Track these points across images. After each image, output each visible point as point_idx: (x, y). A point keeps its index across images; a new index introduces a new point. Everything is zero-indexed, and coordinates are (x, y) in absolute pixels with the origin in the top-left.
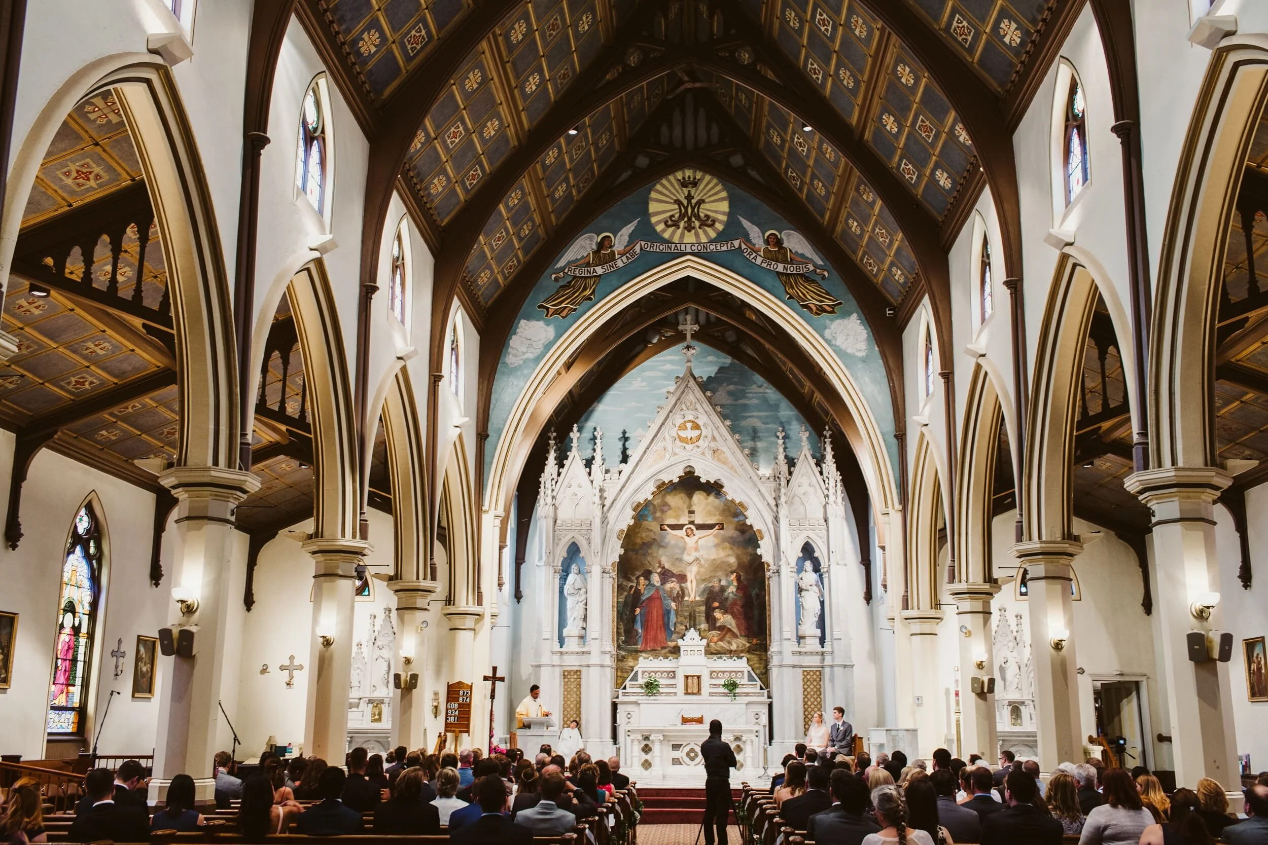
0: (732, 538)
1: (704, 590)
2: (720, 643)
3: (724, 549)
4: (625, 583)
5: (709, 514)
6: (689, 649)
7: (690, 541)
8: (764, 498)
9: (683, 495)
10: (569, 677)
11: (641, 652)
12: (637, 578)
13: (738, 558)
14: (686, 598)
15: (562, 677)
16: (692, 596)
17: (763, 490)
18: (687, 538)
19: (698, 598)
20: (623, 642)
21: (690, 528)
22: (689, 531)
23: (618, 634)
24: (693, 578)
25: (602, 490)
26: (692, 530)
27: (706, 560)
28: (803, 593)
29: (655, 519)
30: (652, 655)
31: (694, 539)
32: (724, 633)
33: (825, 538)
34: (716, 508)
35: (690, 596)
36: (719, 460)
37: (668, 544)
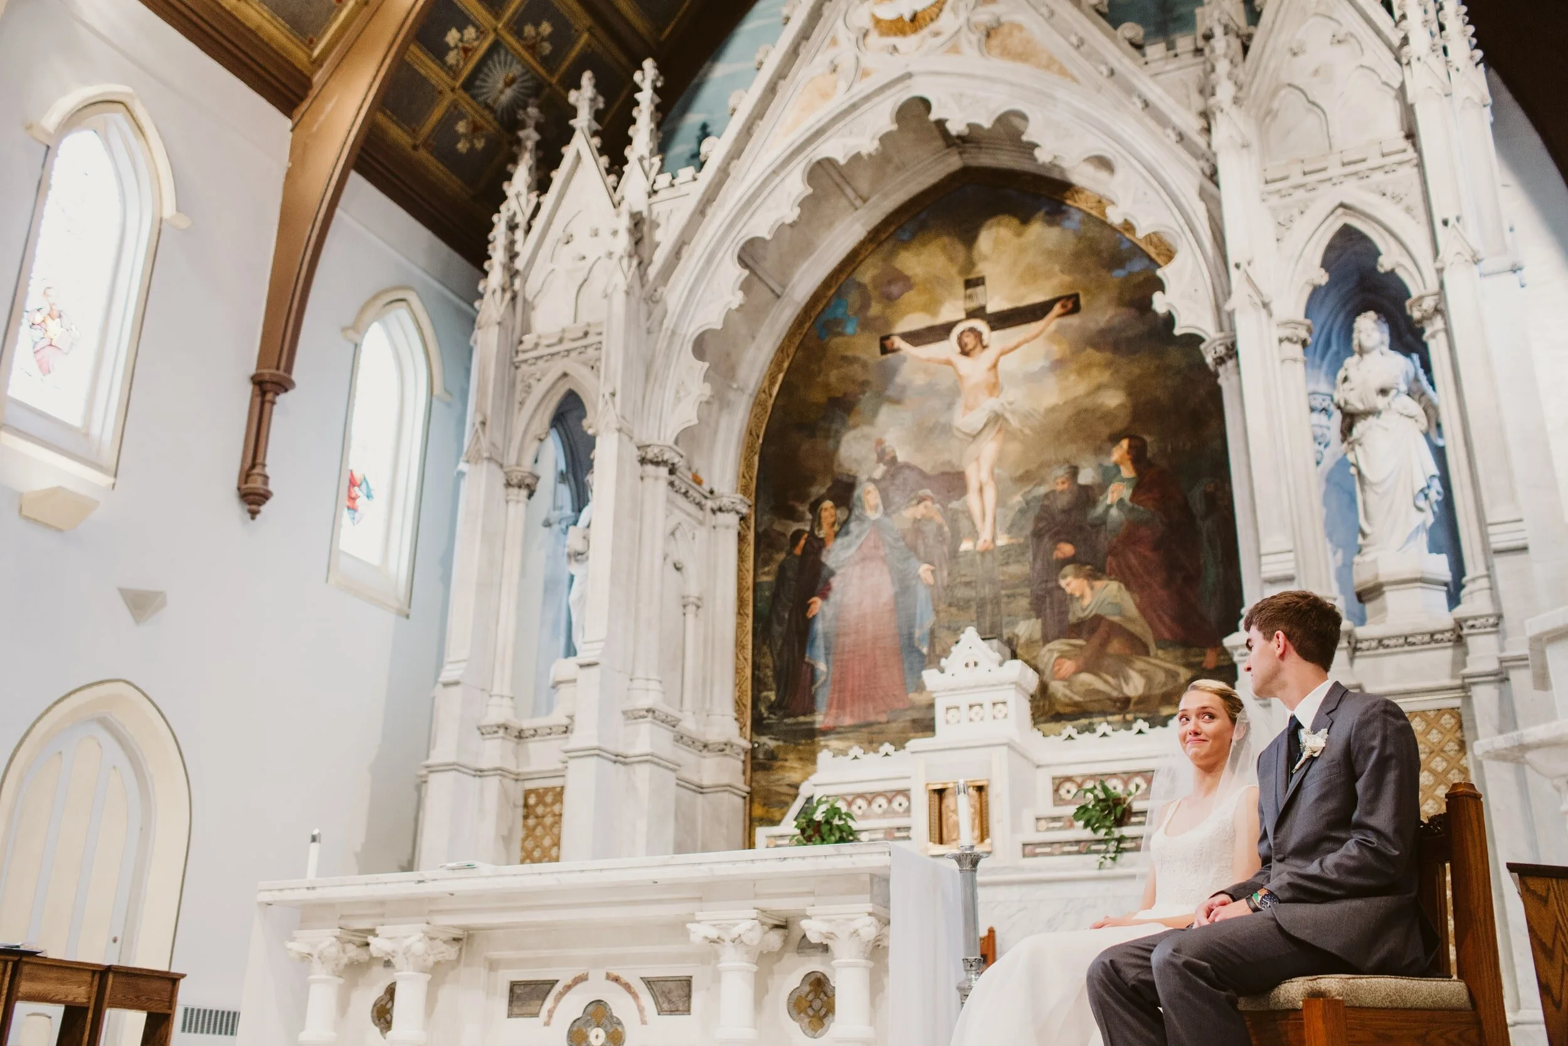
0: (1103, 332)
1: (1022, 512)
2: (1085, 677)
3: (1083, 370)
4: (777, 527)
5: (1031, 275)
6: (963, 701)
7: (974, 369)
8: (1162, 120)
9: (946, 240)
10: (540, 810)
11: (825, 732)
12: (815, 507)
13: (1132, 389)
14: (966, 546)
15: (520, 811)
16: (985, 535)
17: (1154, 92)
18: (963, 364)
19: (1003, 541)
20: (772, 708)
21: (972, 330)
22: (970, 340)
23: (758, 683)
24: (985, 475)
25: (638, 222)
26: (978, 335)
27: (1027, 416)
28: (1359, 429)
29: (866, 325)
30: (860, 742)
31: (984, 359)
32: (1096, 640)
33: (1415, 197)
34: (1052, 255)
35: (975, 535)
36: (1007, 53)
37: (904, 388)
